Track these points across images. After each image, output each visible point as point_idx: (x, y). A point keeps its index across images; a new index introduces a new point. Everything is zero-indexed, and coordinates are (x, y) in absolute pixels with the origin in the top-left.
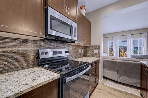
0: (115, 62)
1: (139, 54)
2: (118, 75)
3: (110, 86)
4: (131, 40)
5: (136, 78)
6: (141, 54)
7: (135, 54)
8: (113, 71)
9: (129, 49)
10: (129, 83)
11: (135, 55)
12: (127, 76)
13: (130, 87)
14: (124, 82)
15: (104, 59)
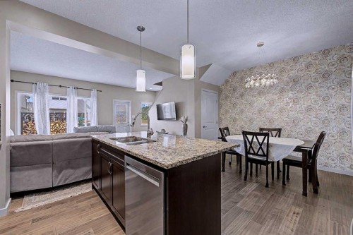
0: (48, 145)
1: (86, 126)
2: (55, 171)
3: (34, 206)
4: (74, 99)
5: (84, 165)
6: (90, 124)
7: (80, 125)
8: (43, 167)
9: (70, 116)
10: (76, 178)
11: (81, 127)
12: (72, 168)
13: (77, 185)
14: (66, 183)
15: (13, 144)
